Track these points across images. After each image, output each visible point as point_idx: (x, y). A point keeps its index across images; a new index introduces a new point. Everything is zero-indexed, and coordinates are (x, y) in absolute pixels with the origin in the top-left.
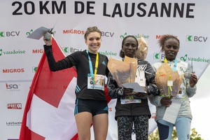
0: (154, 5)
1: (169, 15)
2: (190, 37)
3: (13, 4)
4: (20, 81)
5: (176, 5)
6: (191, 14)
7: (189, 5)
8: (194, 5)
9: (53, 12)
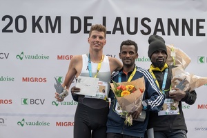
0: (159, 21)
1: (177, 33)
2: (202, 58)
3: (4, 19)
4: (7, 115)
5: (184, 21)
6: (201, 31)
7: (198, 21)
8: (203, 20)
9: (47, 31)
